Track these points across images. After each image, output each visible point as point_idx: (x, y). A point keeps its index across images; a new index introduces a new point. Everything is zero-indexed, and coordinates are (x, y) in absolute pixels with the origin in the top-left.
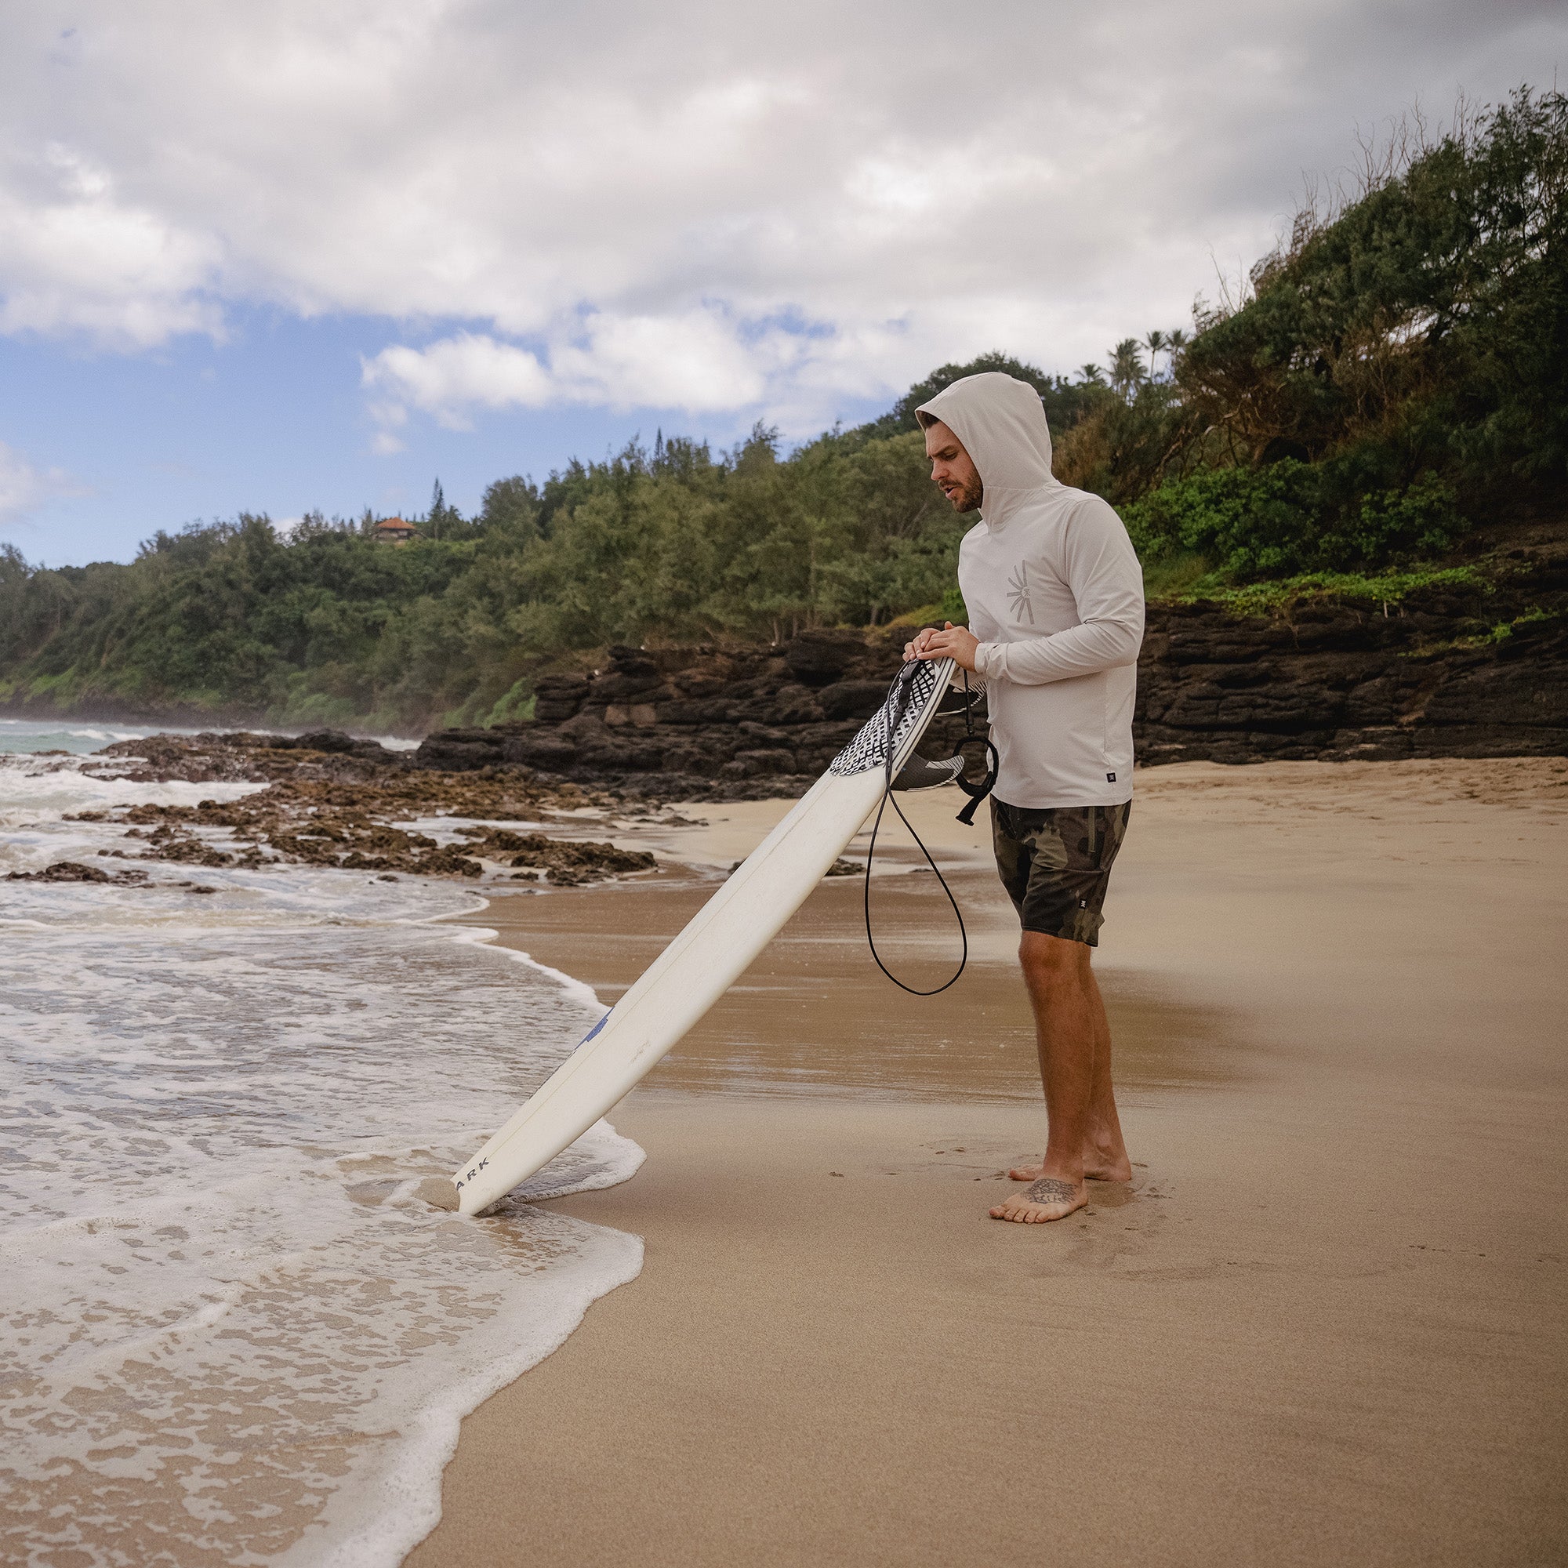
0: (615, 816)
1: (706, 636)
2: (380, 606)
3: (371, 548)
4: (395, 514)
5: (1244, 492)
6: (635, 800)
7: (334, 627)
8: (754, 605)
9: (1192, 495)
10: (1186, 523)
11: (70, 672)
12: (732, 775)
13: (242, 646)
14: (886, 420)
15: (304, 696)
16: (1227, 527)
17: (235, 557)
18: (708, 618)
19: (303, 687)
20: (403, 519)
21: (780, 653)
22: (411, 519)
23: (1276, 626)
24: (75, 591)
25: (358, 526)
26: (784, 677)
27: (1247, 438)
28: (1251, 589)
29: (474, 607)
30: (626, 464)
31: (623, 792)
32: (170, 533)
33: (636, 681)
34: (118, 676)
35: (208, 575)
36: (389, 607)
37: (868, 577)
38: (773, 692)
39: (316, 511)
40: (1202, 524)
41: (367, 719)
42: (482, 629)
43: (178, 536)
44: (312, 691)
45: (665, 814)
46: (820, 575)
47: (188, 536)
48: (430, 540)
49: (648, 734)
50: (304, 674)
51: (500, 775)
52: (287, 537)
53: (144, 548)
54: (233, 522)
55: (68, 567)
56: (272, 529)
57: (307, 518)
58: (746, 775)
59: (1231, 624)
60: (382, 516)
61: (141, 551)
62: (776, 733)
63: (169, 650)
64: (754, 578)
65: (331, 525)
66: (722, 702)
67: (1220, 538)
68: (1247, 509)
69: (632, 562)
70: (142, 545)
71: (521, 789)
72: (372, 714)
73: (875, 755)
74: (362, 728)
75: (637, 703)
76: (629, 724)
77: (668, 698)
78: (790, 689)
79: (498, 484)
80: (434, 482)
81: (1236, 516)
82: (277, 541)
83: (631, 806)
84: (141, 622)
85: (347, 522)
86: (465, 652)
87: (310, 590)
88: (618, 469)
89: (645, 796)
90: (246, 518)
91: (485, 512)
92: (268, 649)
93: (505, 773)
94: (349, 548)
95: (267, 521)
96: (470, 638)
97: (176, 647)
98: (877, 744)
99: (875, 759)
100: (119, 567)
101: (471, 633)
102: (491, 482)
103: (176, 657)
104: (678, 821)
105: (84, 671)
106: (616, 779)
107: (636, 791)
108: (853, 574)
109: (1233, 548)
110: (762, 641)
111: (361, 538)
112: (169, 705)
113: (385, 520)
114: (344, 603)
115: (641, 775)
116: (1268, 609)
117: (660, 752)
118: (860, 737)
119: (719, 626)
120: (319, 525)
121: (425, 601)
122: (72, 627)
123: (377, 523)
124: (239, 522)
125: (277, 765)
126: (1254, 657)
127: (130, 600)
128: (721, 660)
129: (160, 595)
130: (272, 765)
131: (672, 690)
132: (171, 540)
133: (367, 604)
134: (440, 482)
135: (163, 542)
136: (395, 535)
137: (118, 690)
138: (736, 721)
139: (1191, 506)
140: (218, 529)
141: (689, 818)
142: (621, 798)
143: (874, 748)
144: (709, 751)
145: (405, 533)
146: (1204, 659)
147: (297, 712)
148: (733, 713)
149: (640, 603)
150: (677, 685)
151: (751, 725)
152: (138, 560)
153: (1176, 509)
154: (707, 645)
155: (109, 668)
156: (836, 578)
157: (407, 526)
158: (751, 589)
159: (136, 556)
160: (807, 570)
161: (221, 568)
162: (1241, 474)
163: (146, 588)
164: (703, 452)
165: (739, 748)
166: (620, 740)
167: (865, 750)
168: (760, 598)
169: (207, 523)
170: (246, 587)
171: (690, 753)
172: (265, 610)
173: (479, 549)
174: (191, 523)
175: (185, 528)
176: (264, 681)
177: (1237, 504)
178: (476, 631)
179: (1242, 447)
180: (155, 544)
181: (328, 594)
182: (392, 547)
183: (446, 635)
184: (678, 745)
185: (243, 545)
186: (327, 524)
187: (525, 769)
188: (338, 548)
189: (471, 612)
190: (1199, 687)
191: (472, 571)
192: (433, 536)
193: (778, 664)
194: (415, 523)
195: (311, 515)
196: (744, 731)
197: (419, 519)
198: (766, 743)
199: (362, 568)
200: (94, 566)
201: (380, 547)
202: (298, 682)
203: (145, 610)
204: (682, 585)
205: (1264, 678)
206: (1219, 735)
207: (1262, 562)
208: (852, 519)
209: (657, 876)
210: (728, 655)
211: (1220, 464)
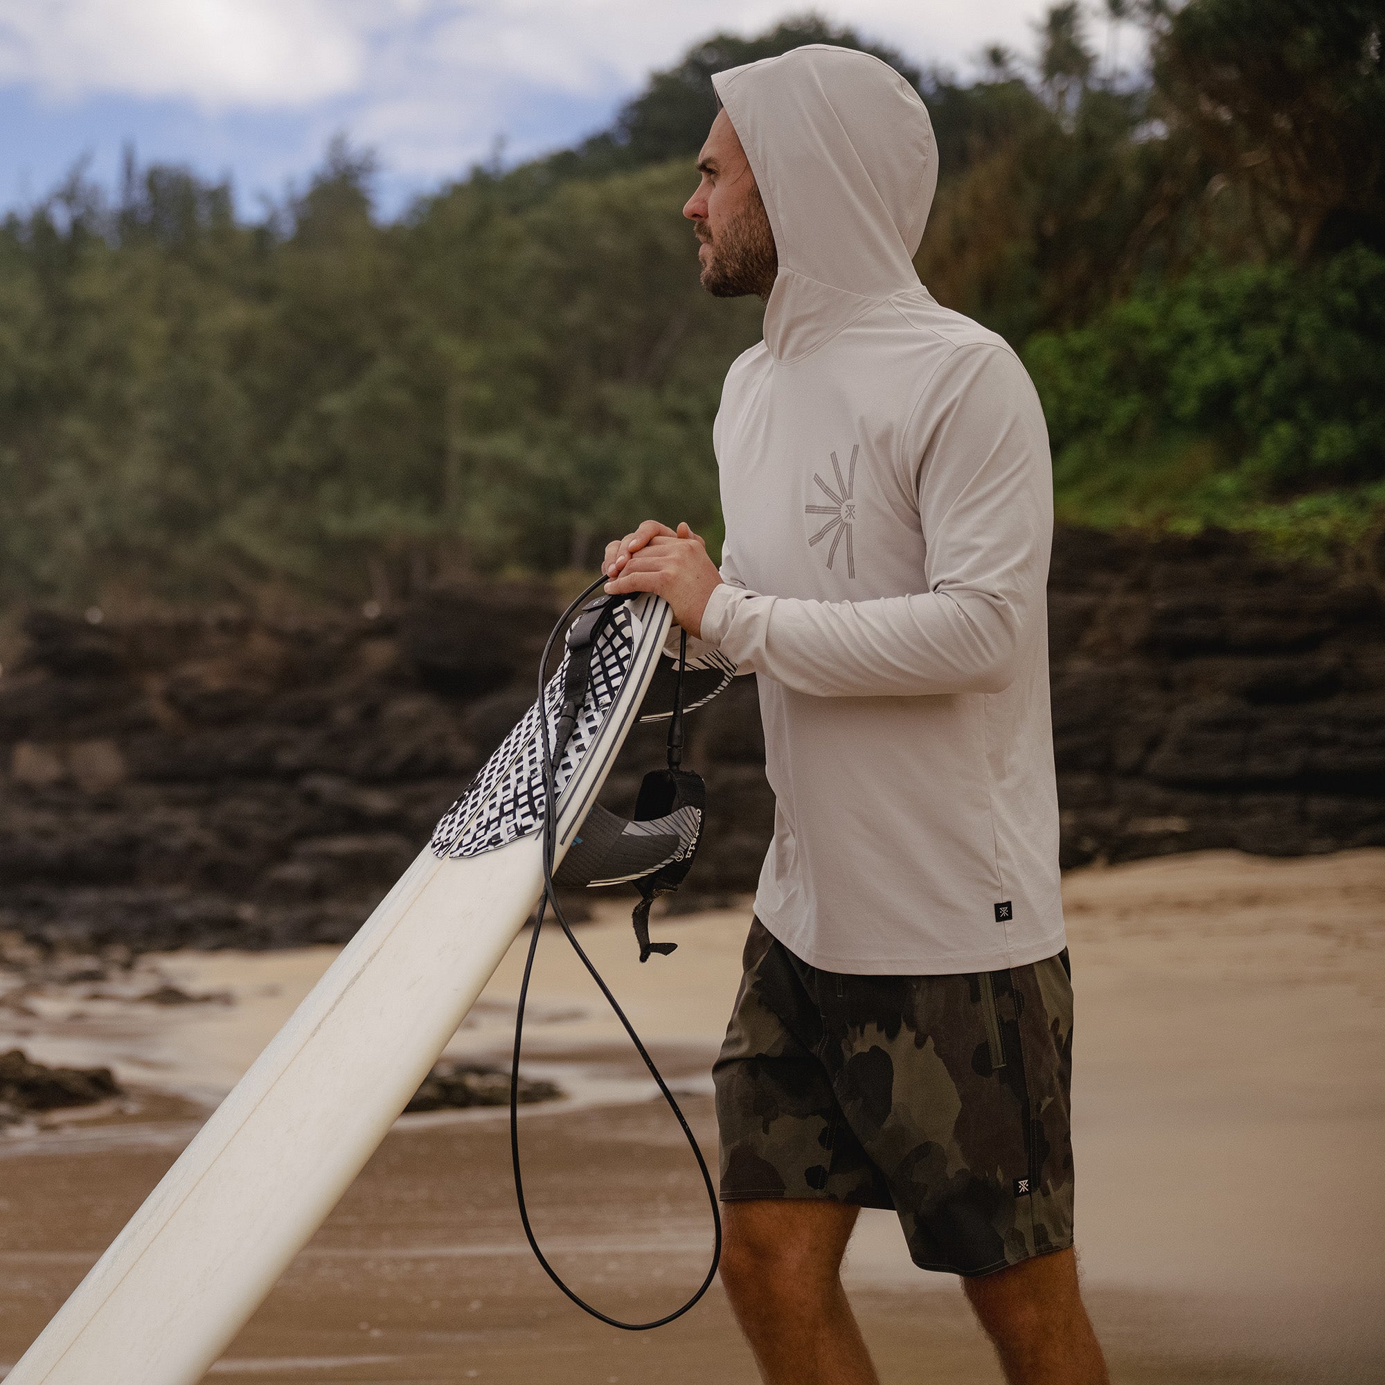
0: (34, 988)
1: (231, 592)
5: (1283, 311)
6: (78, 948)
8: (334, 524)
9: (1189, 314)
10: (1178, 372)
12: (286, 893)
14: (599, 143)
16: (1254, 381)
18: (235, 553)
21: (384, 629)
23: (1348, 581)
26: (395, 680)
27: (1286, 204)
28: (1302, 505)
30: (61, 218)
31: (52, 932)
33: (82, 689)
37: (565, 469)
38: (371, 714)
40: (1208, 374)
45: (142, 982)
46: (469, 463)
49: (106, 804)
58: (316, 892)
59: (1266, 576)
62: (378, 802)
64: (334, 467)
66: (263, 734)
67: (1242, 404)
68: (1289, 345)
69: (75, 426)
73: (519, 812)
75: (87, 736)
76: (66, 784)
77: (145, 725)
78: (406, 706)
81: (1270, 362)
83: (71, 963)
88: (42, 224)
89: (99, 942)
98: (523, 788)
99: (519, 820)
104: (170, 996)
106: (35, 905)
107: (79, 930)
108: (536, 461)
109: (1268, 423)
110: (350, 602)
115: (88, 897)
116: (1334, 547)
117: (130, 844)
118: (489, 774)
119: (259, 571)
126: (1311, 643)
128: (261, 646)
131: (158, 709)
138: (293, 776)
139: (1188, 338)
141: (195, 986)
142: (48, 948)
143: (517, 797)
144: (236, 839)
146: (1220, 646)
148: (287, 759)
149: (92, 518)
150: (171, 698)
151: (328, 786)
153: (1159, 343)
154: (231, 611)
156: (504, 469)
158: (330, 491)
160: (440, 452)
162: (1278, 277)
164: (220, 198)
165: (303, 834)
166: (45, 819)
167: (498, 800)
168: (346, 507)
171: (195, 848)
177: (1267, 336)
179: (1279, 222)
184: (170, 829)
190: (1212, 704)
193: (380, 653)
196: (312, 798)
198: (357, 822)
204: (182, 480)
205: (1329, 686)
206: (1249, 800)
207: (1321, 452)
208: (534, 345)
209: (120, 1118)
210: (276, 633)
211: (1235, 256)
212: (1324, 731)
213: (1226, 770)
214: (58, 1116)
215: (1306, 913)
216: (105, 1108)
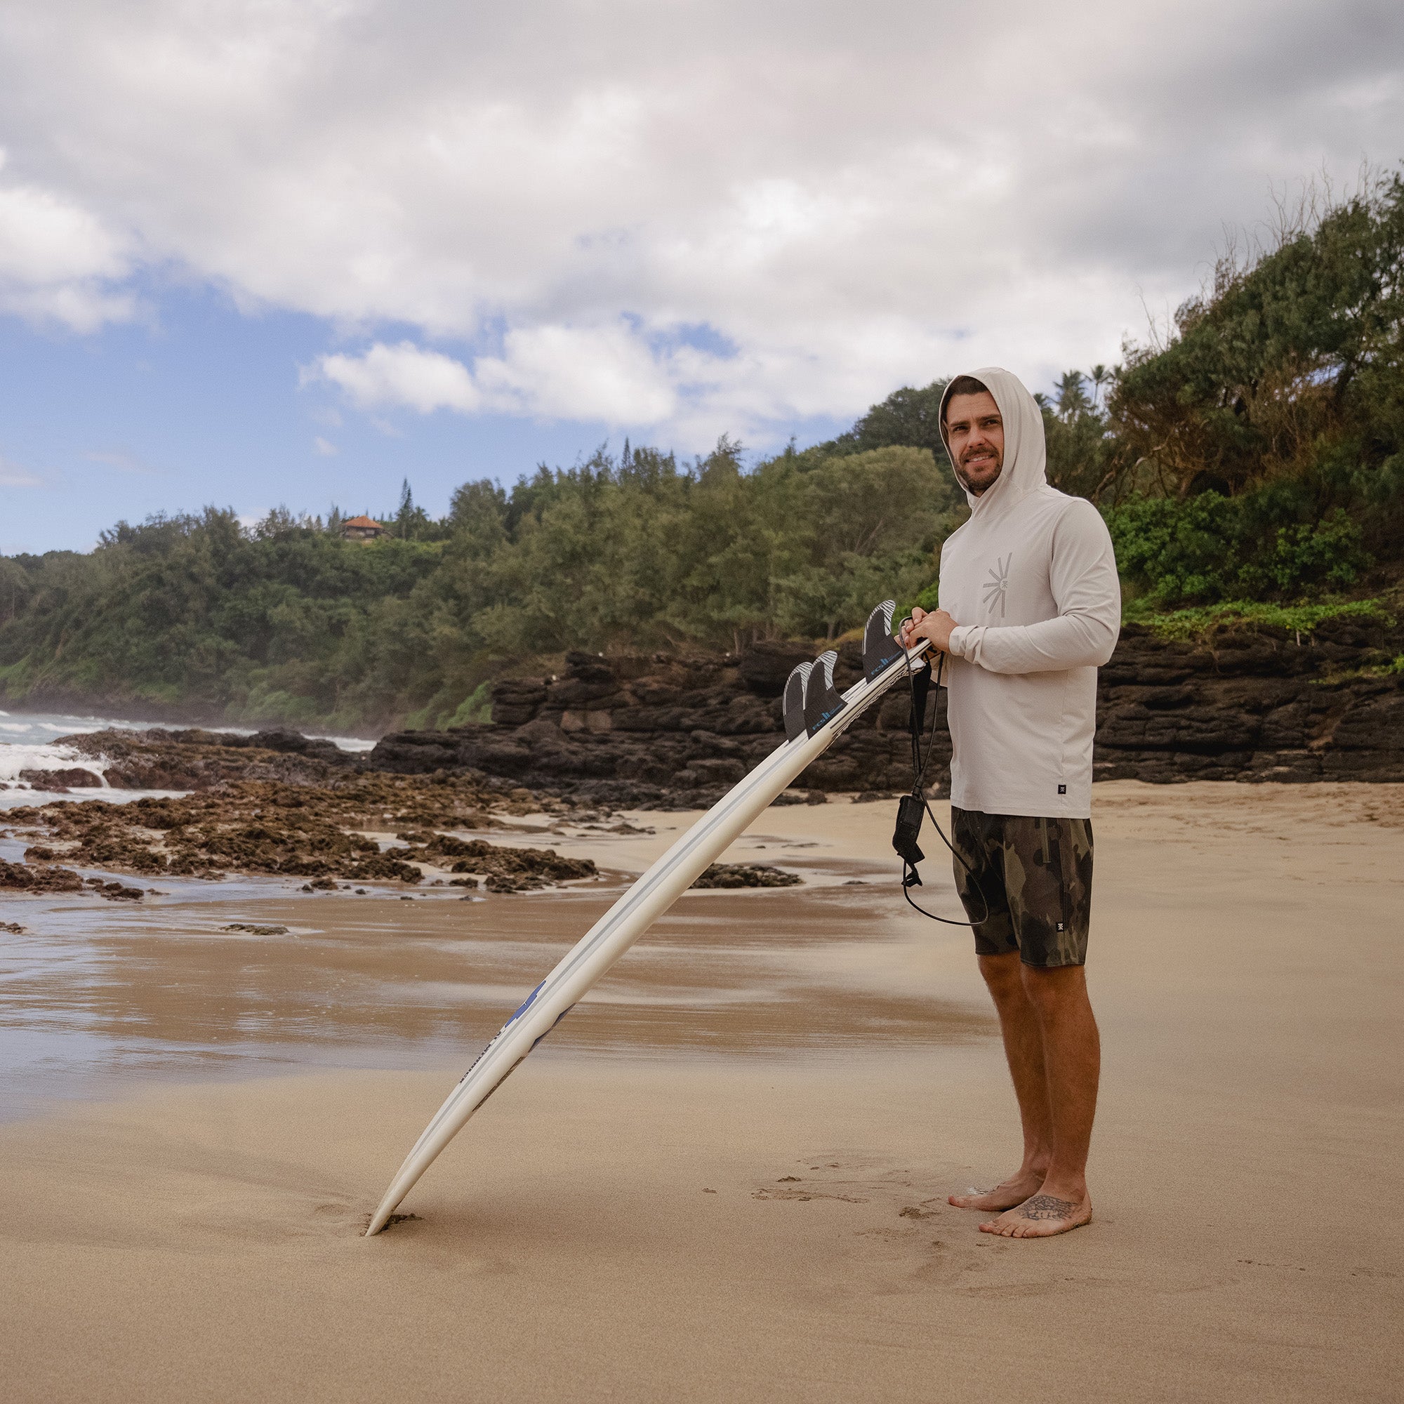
0: (563, 823)
1: (667, 644)
2: (345, 605)
3: (337, 545)
4: (362, 513)
5: (1171, 522)
6: (587, 807)
7: (298, 624)
8: (715, 615)
9: (1123, 522)
11: (23, 662)
12: (683, 783)
13: (203, 640)
14: (846, 438)
15: (265, 693)
16: (1155, 555)
17: (198, 551)
18: (669, 627)
19: (264, 684)
20: (370, 517)
21: (734, 663)
22: (378, 518)
23: (1199, 651)
24: (32, 580)
25: (325, 522)
26: (737, 687)
27: (1176, 470)
28: (1177, 614)
29: (439, 609)
30: (594, 472)
31: (575, 798)
32: (132, 524)
33: (593, 687)
34: (73, 668)
35: (171, 568)
36: (355, 606)
37: (823, 591)
38: (726, 702)
39: (283, 507)
40: (1132, 551)
41: (329, 718)
42: (447, 630)
43: (140, 527)
44: (273, 688)
45: (615, 822)
46: (779, 589)
47: (151, 527)
48: (397, 540)
49: (603, 741)
50: (265, 671)
51: (453, 779)
52: (252, 532)
53: (105, 538)
54: (197, 515)
55: (25, 555)
56: (237, 523)
57: (273, 513)
58: (697, 783)
59: (1157, 648)
60: (349, 515)
61: (102, 541)
62: (727, 743)
63: (127, 642)
64: (714, 589)
65: (297, 521)
66: (676, 710)
67: (1149, 565)
68: (1173, 539)
69: (597, 568)
70: (102, 535)
71: (472, 793)
72: (334, 715)
74: (323, 727)
75: (594, 709)
76: (584, 730)
77: (624, 705)
78: (743, 699)
79: (467, 487)
80: (402, 483)
81: (1163, 545)
82: (242, 535)
83: (583, 813)
84: (99, 613)
85: (314, 520)
86: (430, 653)
87: (274, 586)
88: (586, 477)
89: (597, 803)
90: (210, 512)
91: (453, 513)
92: (230, 645)
93: (457, 777)
94: (315, 546)
95: (232, 515)
96: (434, 639)
97: (135, 640)
100: (78, 557)
101: (435, 634)
102: (460, 484)
103: (134, 650)
104: (626, 829)
105: (37, 662)
106: (569, 785)
107: (587, 797)
108: (809, 589)
109: (1161, 575)
111: (327, 536)
112: (126, 699)
113: (353, 518)
114: (308, 601)
115: (593, 782)
116: (1192, 635)
117: (613, 759)
119: (680, 635)
120: (285, 521)
121: (391, 601)
122: (28, 617)
123: (344, 521)
124: (203, 515)
125: (228, 764)
126: (1179, 680)
127: (89, 590)
128: (676, 669)
129: (119, 587)
130: (222, 763)
131: (628, 697)
132: (133, 531)
133: (332, 602)
134: (408, 482)
135: (125, 533)
136: (362, 534)
137: (73, 682)
138: (689, 730)
139: (1122, 534)
140: (182, 521)
141: (638, 826)
142: (573, 805)
144: (661, 759)
145: (372, 532)
146: (1132, 681)
147: (258, 709)
148: (686, 722)
149: (602, 610)
150: (634, 693)
151: (703, 735)
152: (98, 550)
154: (663, 654)
155: (64, 660)
156: (795, 594)
157: (375, 525)
158: (712, 599)
159: (96, 546)
160: (766, 583)
161: (184, 561)
162: (1169, 503)
163: (105, 578)
164: (669, 463)
165: (692, 757)
166: (574, 746)
168: (721, 608)
169: (171, 515)
170: (210, 581)
171: (642, 761)
172: (228, 605)
173: (446, 551)
174: (154, 514)
175: (148, 519)
176: (224, 677)
177: (1164, 533)
178: (441, 632)
179: (1170, 479)
180: (116, 534)
181: (293, 590)
182: (359, 545)
183: (412, 635)
184: (631, 753)
185: (207, 539)
186: (293, 520)
187: (478, 774)
188: (304, 545)
189: (436, 613)
190: (1128, 708)
191: (438, 572)
192: (400, 536)
193: (731, 674)
194: (382, 522)
195: (277, 511)
196: (696, 740)
197: (386, 519)
198: (718, 752)
199: (328, 565)
200: (51, 555)
201: (347, 545)
202: (259, 679)
203: (103, 601)
204: (644, 593)
205: (1187, 701)
206: (1145, 755)
207: (1187, 589)
208: (810, 533)
209: (597, 884)
210: (684, 664)
211: (1150, 493)
212: (1184, 723)
213: (1133, 740)
214: (565, 883)
215: (1169, 810)
216: (589, 880)
